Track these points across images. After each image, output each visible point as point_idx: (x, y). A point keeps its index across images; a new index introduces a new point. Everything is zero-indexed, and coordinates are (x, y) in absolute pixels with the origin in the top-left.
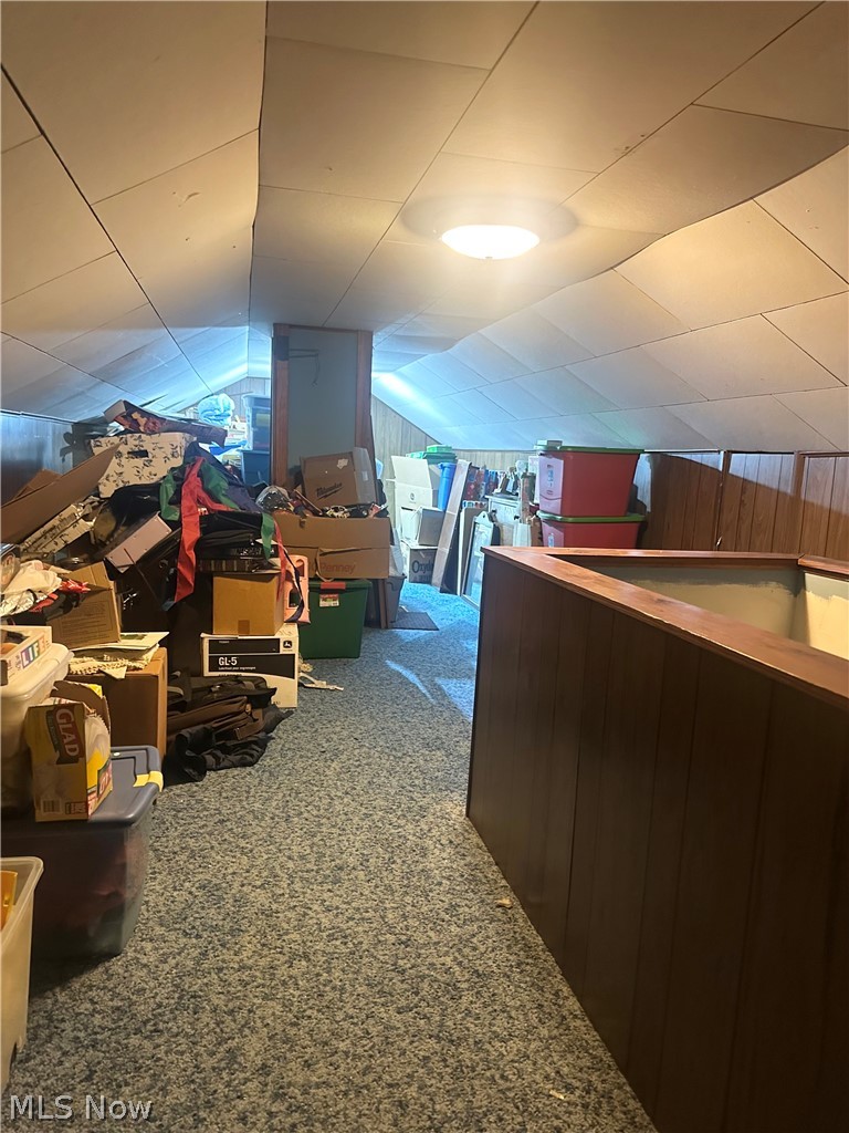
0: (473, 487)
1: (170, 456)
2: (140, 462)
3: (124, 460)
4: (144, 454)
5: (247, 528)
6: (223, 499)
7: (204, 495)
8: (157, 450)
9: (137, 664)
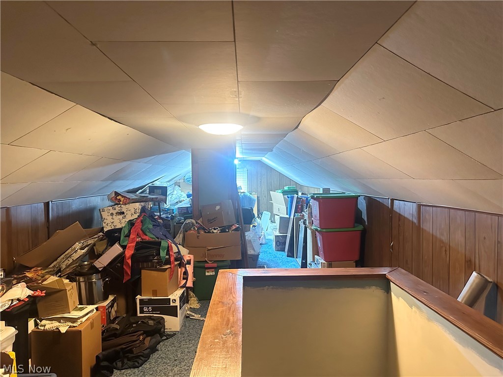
0: (300, 207)
1: (133, 213)
2: (121, 217)
3: (114, 217)
4: (123, 213)
5: (153, 248)
6: (147, 234)
7: (141, 232)
8: (128, 211)
9: (75, 325)
